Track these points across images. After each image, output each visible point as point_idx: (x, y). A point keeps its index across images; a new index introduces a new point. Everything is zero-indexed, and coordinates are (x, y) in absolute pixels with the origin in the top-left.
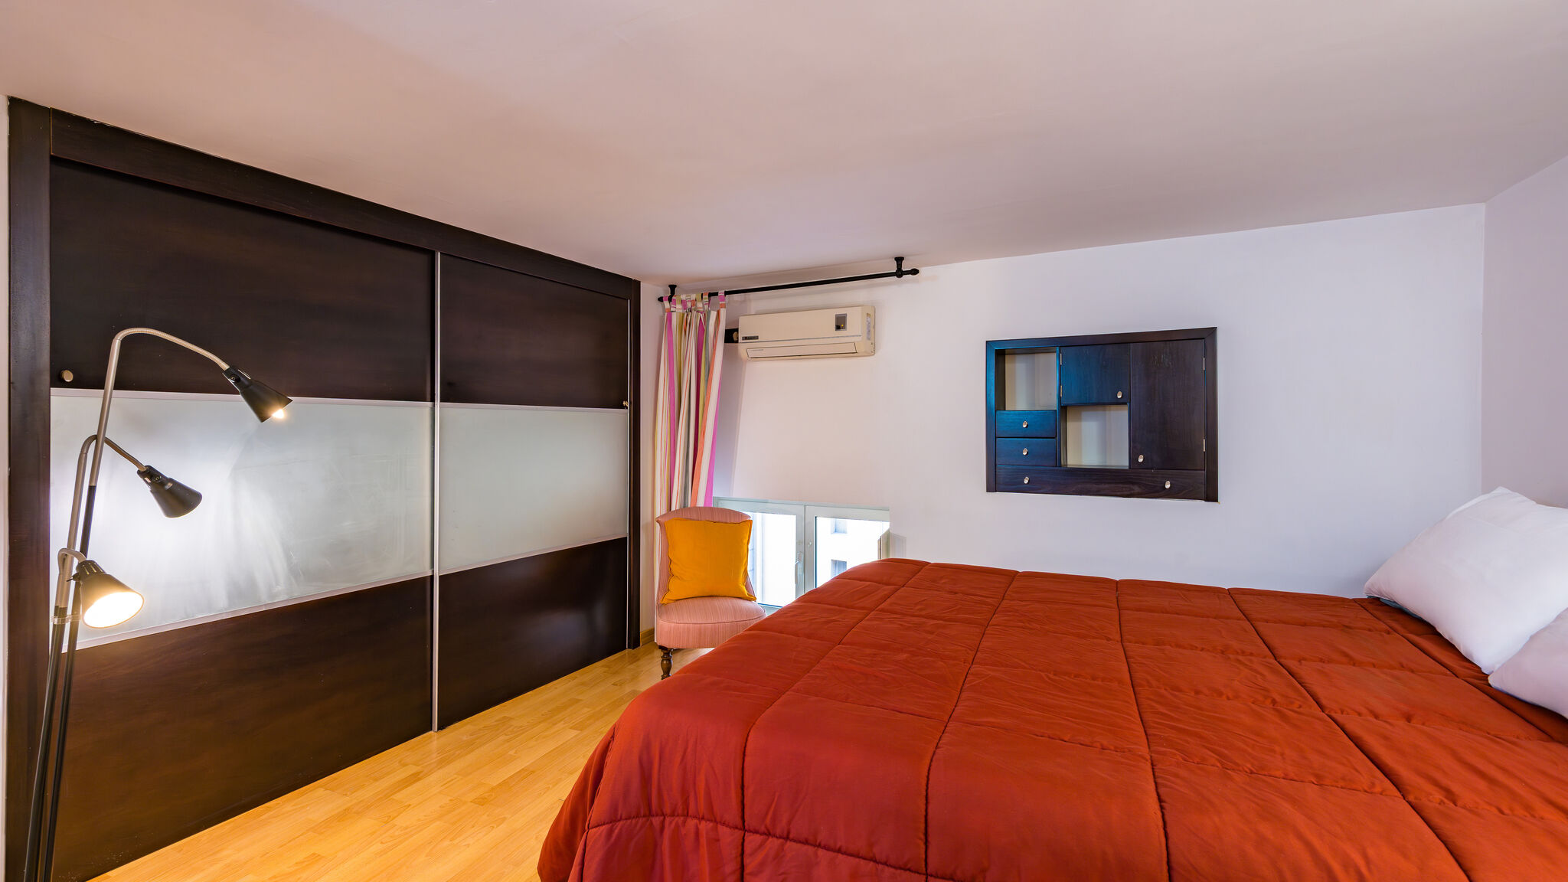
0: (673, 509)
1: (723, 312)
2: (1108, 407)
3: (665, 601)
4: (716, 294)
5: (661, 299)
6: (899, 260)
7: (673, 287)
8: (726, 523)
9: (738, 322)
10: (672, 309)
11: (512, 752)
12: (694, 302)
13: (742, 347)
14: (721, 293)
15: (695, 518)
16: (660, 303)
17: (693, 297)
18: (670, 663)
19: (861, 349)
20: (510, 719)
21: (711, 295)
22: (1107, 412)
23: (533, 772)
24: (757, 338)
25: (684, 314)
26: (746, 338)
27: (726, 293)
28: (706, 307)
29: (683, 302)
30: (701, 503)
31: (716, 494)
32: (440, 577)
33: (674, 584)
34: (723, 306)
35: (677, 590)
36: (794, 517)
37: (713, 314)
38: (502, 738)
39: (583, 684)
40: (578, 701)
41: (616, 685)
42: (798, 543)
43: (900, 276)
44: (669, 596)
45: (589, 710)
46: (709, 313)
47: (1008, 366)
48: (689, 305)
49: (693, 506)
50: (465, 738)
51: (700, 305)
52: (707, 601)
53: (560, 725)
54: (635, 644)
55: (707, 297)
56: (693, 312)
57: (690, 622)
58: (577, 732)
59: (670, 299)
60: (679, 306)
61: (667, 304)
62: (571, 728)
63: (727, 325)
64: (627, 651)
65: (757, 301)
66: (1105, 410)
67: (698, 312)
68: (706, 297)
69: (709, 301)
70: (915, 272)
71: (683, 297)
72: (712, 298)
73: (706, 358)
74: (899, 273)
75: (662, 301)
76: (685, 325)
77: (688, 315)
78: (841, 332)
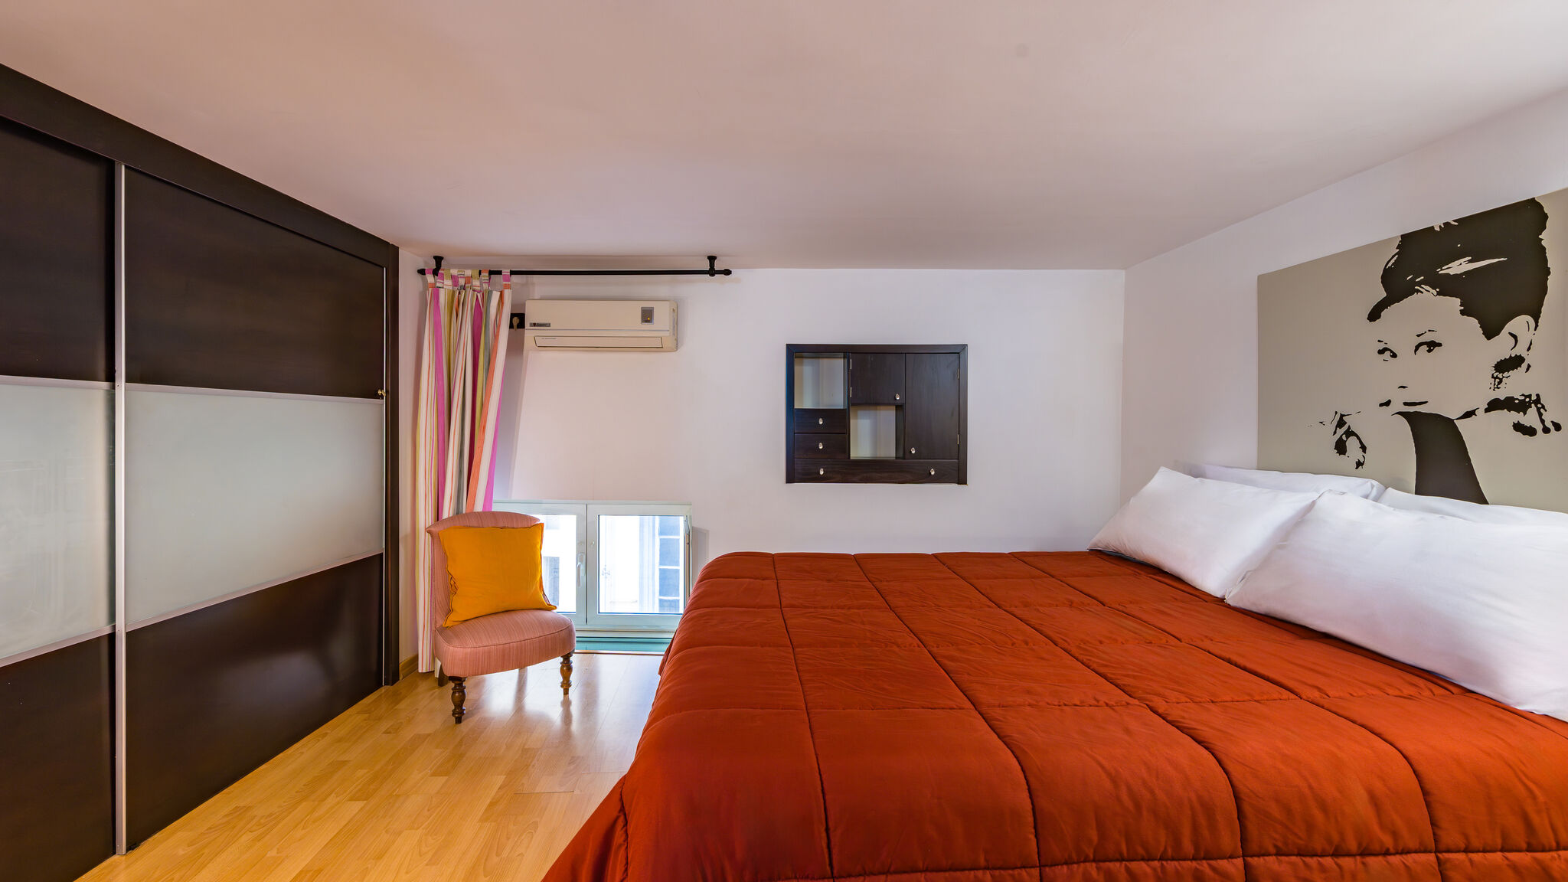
0: (445, 515)
1: (507, 293)
2: (878, 407)
3: (449, 624)
4: (499, 273)
5: (422, 272)
6: (712, 259)
7: (439, 260)
8: (514, 528)
9: (524, 305)
10: (438, 285)
11: (273, 853)
12: (469, 279)
13: (529, 334)
14: (506, 272)
15: (476, 525)
16: (419, 276)
17: (468, 273)
18: (464, 695)
19: (669, 343)
20: (248, 808)
21: (491, 273)
22: (878, 412)
23: (320, 871)
24: (549, 325)
25: (454, 292)
26: (535, 325)
27: (513, 273)
28: (485, 286)
29: (454, 279)
30: (479, 507)
31: (496, 496)
32: (128, 634)
33: (457, 603)
34: (507, 287)
35: (462, 610)
36: (575, 517)
37: (496, 296)
38: (245, 838)
39: (340, 740)
40: (344, 763)
41: (390, 733)
42: (579, 544)
43: (712, 275)
44: (453, 617)
45: (366, 771)
46: (490, 293)
47: (797, 368)
48: (462, 282)
49: (468, 511)
50: (181, 852)
51: (476, 283)
52: (506, 617)
53: (331, 800)
54: (393, 678)
55: (487, 274)
56: (468, 290)
57: (490, 643)
58: (361, 804)
59: (435, 272)
60: (448, 282)
61: (430, 278)
62: (351, 799)
63: (513, 306)
64: (383, 689)
65: (541, 285)
66: (876, 410)
67: (474, 290)
68: (485, 275)
69: (490, 278)
70: (727, 272)
71: (454, 272)
72: (492, 276)
73: (485, 343)
74: (712, 272)
75: (425, 274)
76: (456, 306)
77: (459, 293)
78: (647, 326)
